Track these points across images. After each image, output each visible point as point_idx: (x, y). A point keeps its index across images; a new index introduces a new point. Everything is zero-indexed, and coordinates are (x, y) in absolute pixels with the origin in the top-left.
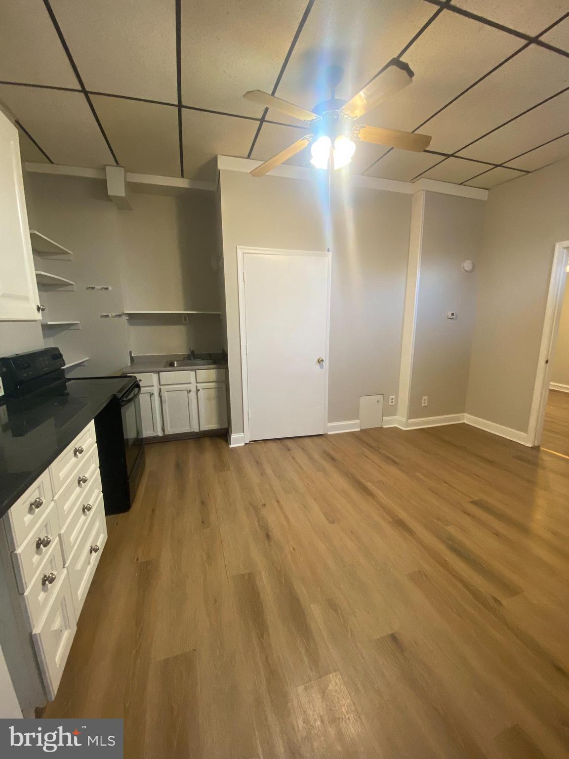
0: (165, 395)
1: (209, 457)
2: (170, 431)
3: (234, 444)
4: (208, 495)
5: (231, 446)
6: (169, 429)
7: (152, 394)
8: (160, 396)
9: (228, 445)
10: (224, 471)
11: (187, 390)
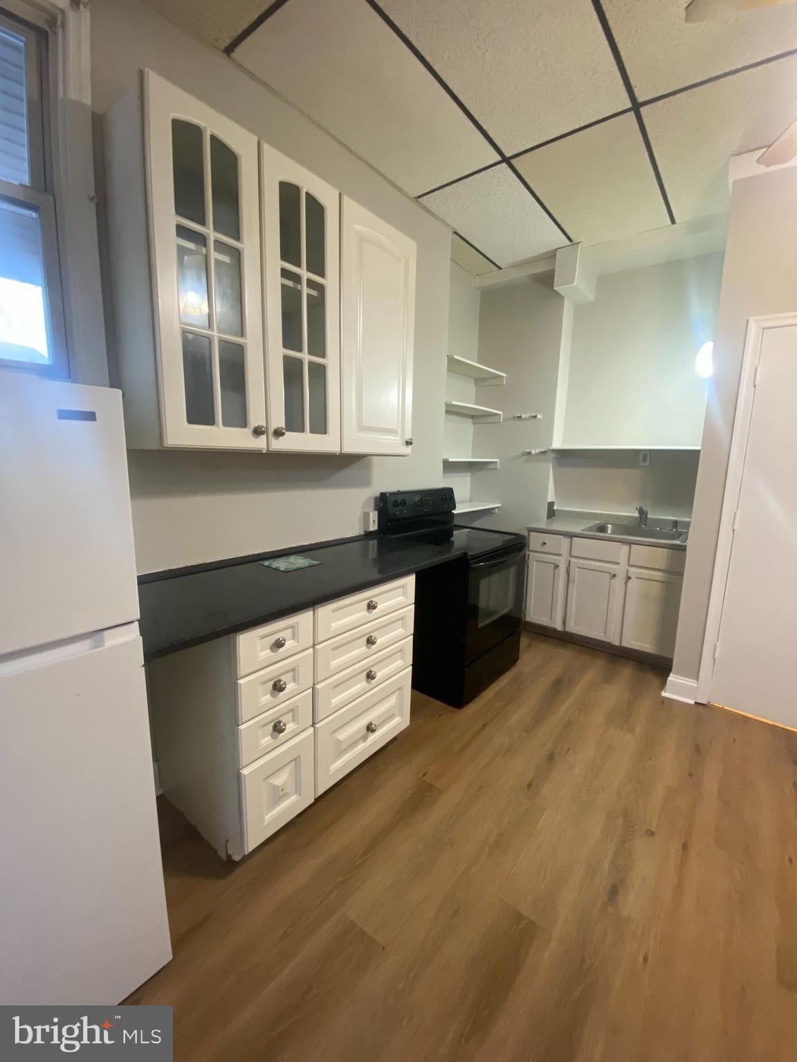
0: (575, 572)
1: (614, 693)
2: (572, 627)
3: (671, 692)
4: (568, 751)
5: (664, 694)
6: (572, 624)
7: (557, 566)
8: (568, 573)
9: (662, 690)
10: (621, 729)
11: (610, 573)
